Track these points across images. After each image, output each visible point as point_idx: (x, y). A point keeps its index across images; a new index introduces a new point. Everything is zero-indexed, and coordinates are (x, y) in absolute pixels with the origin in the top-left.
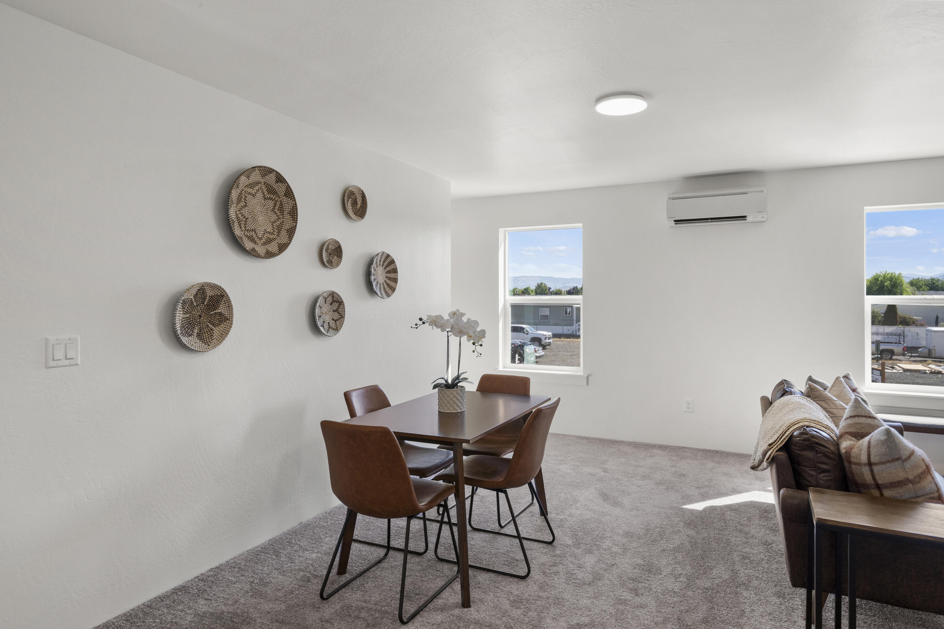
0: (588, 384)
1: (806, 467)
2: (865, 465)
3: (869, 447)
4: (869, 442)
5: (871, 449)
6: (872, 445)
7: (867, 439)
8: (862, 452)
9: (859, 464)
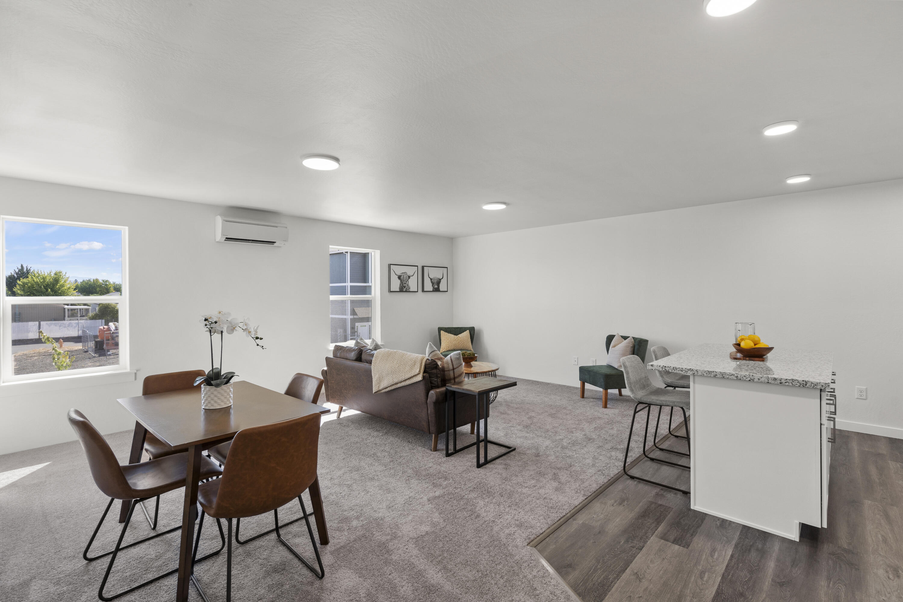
0: (136, 379)
1: (433, 377)
2: (451, 370)
3: (451, 360)
4: (451, 357)
5: (453, 362)
6: (452, 359)
7: (449, 356)
8: (450, 365)
9: (449, 371)
